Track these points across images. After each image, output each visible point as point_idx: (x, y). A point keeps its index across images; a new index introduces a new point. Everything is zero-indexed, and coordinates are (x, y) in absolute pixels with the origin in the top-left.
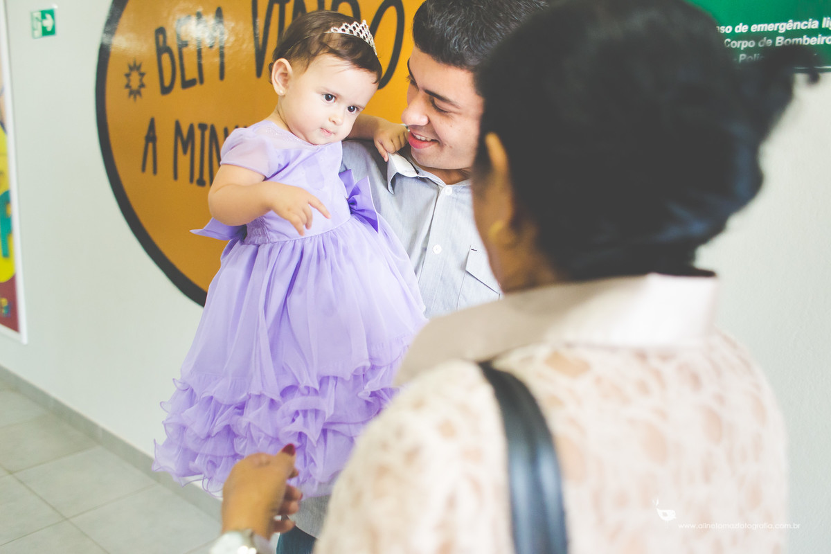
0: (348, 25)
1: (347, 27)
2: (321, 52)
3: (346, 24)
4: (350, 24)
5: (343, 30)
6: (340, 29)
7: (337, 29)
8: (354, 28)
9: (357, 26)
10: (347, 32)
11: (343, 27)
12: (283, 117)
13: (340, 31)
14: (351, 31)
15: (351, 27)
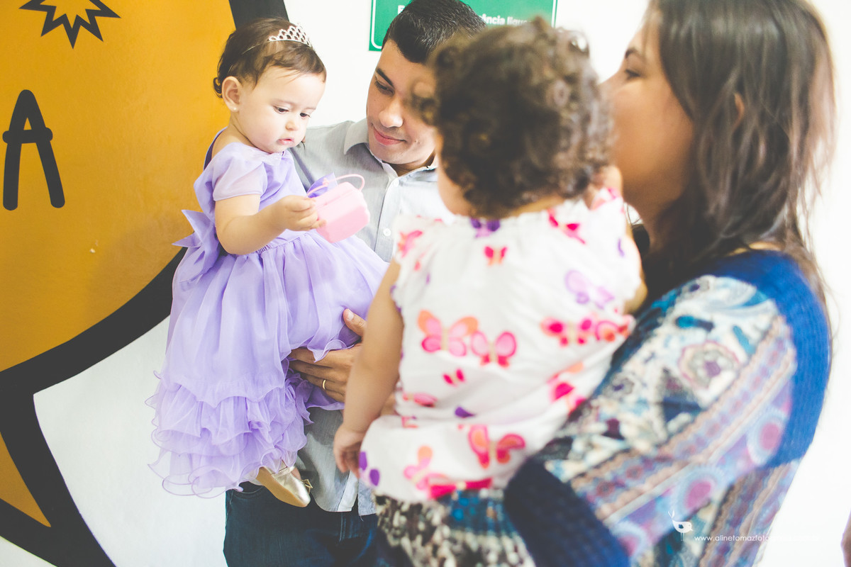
0: (285, 31)
1: (283, 33)
2: (268, 66)
3: (282, 30)
4: (287, 30)
5: (281, 37)
6: (278, 37)
7: (275, 37)
8: (291, 33)
9: (293, 30)
10: (285, 38)
11: (280, 34)
12: (240, 130)
13: (278, 39)
14: (289, 37)
15: (288, 33)
